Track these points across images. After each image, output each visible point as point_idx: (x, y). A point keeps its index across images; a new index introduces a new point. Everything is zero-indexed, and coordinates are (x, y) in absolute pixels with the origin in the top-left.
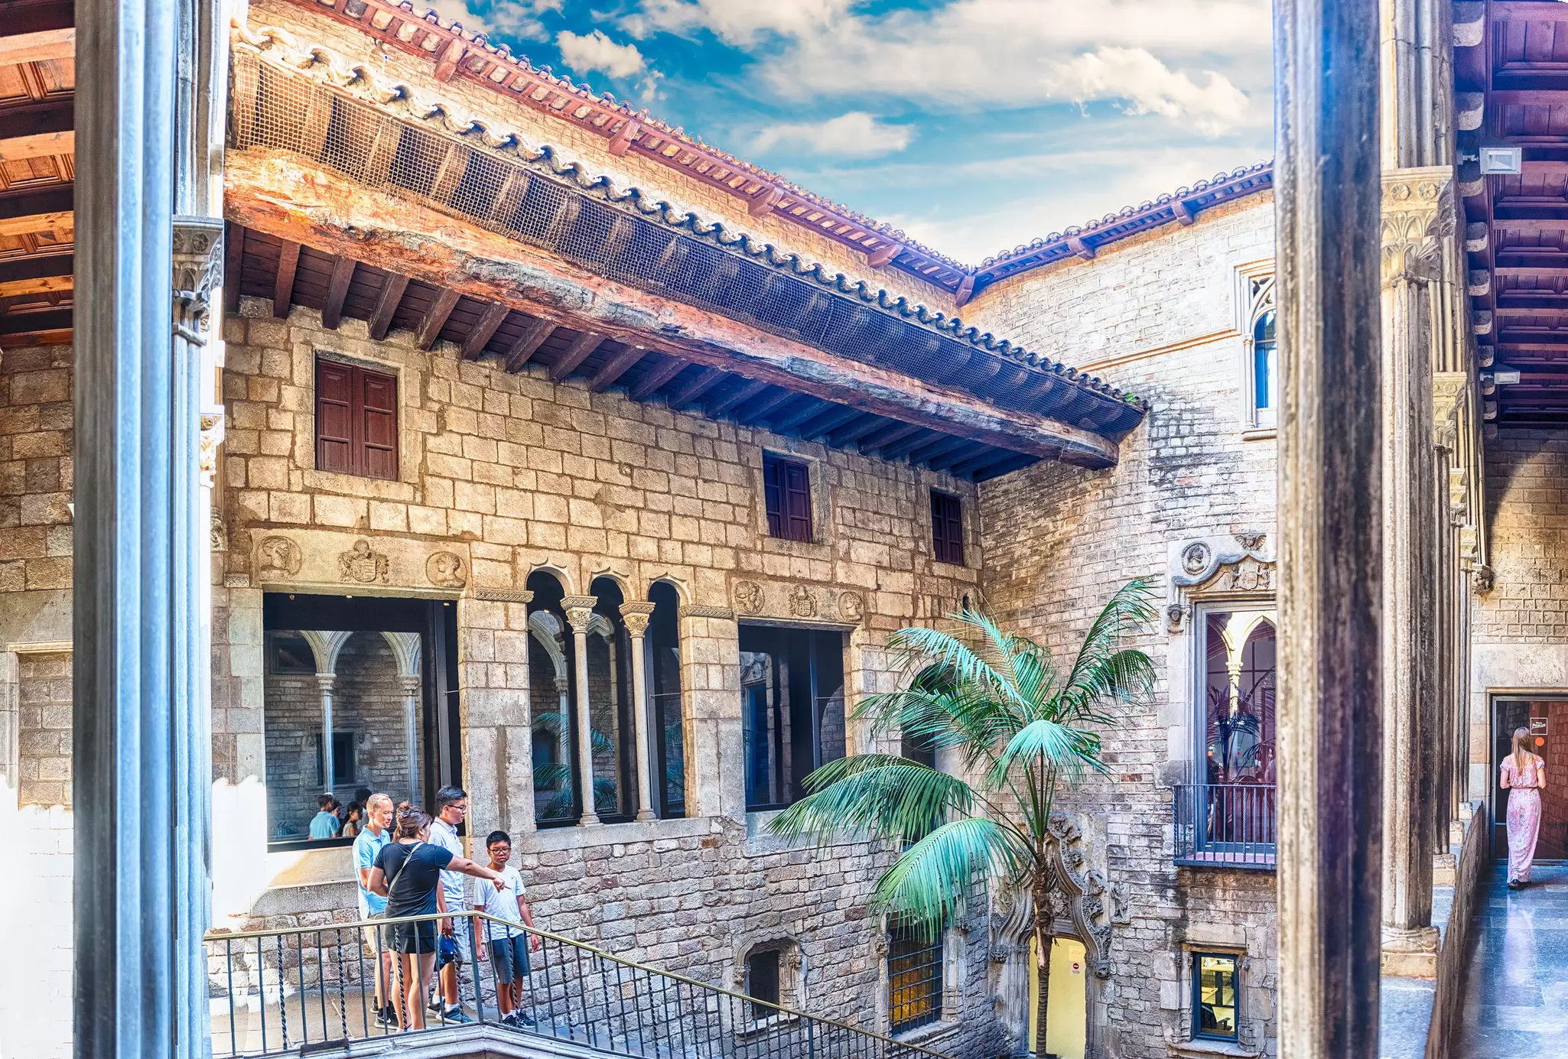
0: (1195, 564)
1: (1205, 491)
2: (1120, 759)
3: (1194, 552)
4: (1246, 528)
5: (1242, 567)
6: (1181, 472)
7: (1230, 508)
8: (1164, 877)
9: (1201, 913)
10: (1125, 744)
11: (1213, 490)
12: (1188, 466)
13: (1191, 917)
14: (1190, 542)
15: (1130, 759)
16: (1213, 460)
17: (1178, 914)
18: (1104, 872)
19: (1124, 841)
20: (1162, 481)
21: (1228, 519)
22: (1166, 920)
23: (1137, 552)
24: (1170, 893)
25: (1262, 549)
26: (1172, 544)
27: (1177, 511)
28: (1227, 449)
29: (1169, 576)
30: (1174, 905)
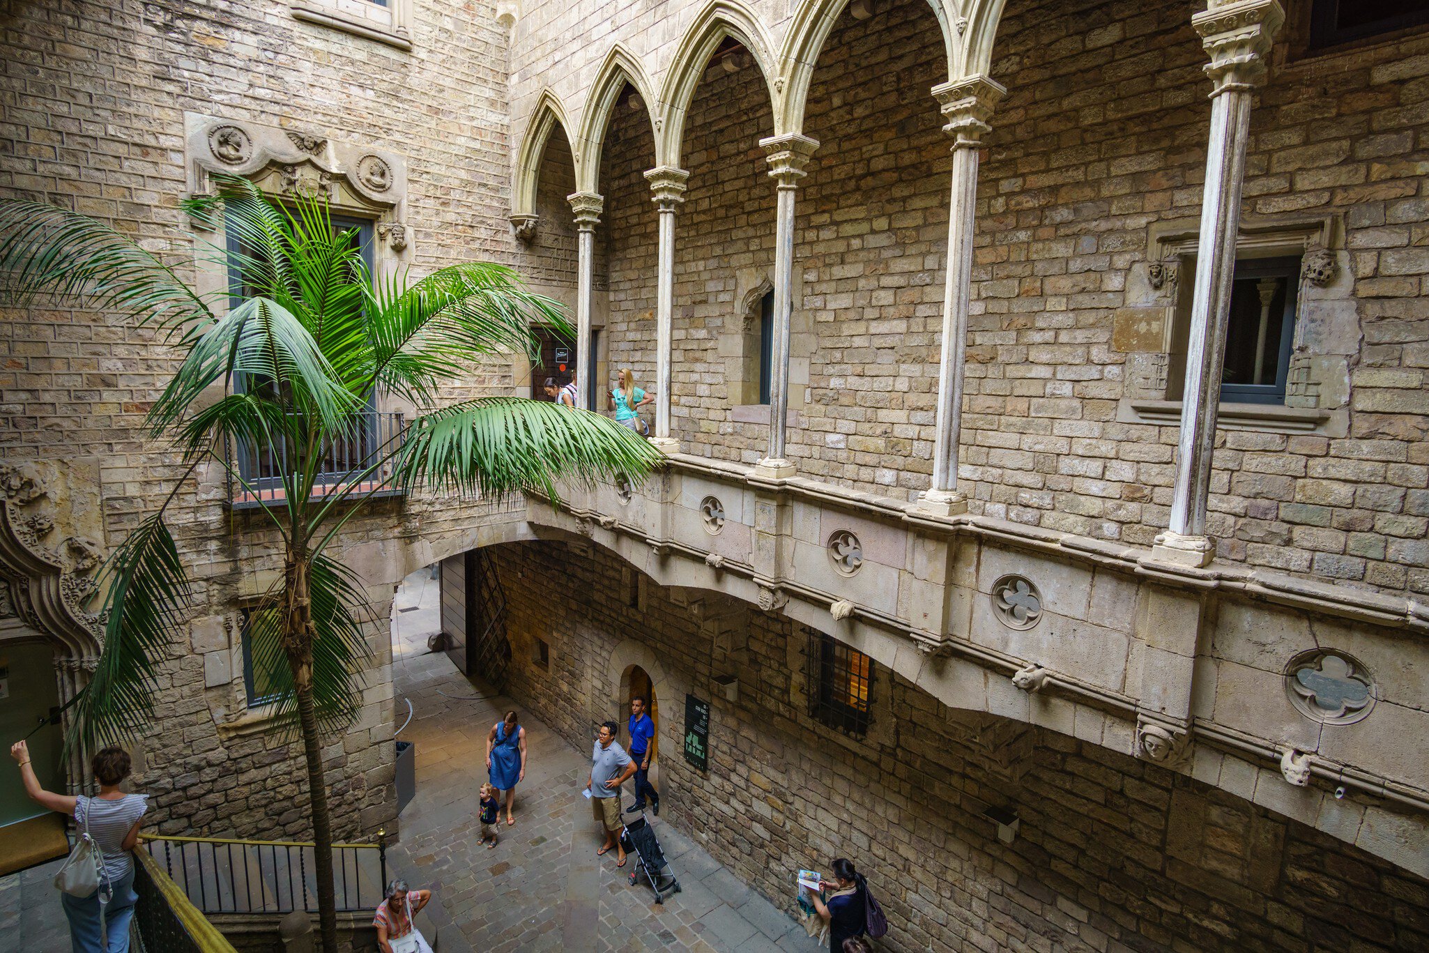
0: (229, 151)
1: (241, 64)
2: (122, 384)
3: (226, 137)
4: (301, 126)
5: (299, 172)
6: (199, 25)
7: (279, 97)
8: (204, 527)
9: (258, 562)
10: (128, 362)
11: (252, 66)
12: (212, 22)
13: (246, 568)
14: (220, 121)
15: (137, 384)
16: (250, 27)
17: (226, 569)
18: (98, 536)
19: (132, 490)
20: (167, 28)
21: (276, 109)
22: (207, 580)
23: (132, 110)
24: (213, 545)
25: (323, 155)
26: (191, 117)
27: (197, 76)
28: (269, 19)
29: (189, 155)
30: (220, 558)
